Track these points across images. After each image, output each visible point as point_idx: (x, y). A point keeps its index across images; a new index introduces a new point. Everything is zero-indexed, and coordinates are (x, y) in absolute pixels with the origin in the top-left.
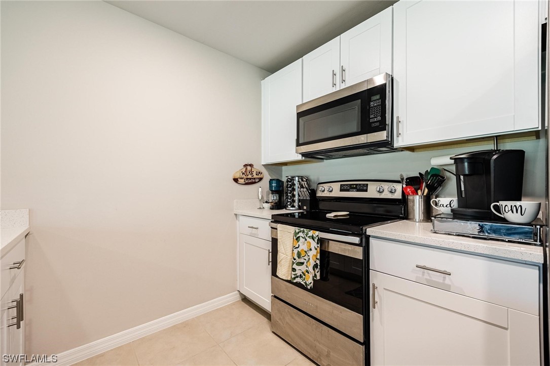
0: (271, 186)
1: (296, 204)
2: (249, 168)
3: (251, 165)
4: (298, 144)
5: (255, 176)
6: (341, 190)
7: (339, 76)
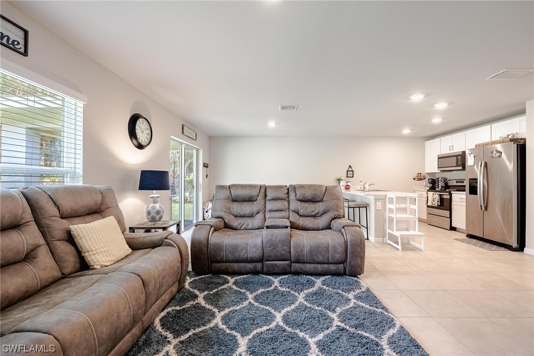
0: (429, 181)
1: (440, 187)
2: (420, 175)
3: (421, 174)
4: (438, 168)
5: (422, 177)
6: (456, 183)
7: (451, 147)
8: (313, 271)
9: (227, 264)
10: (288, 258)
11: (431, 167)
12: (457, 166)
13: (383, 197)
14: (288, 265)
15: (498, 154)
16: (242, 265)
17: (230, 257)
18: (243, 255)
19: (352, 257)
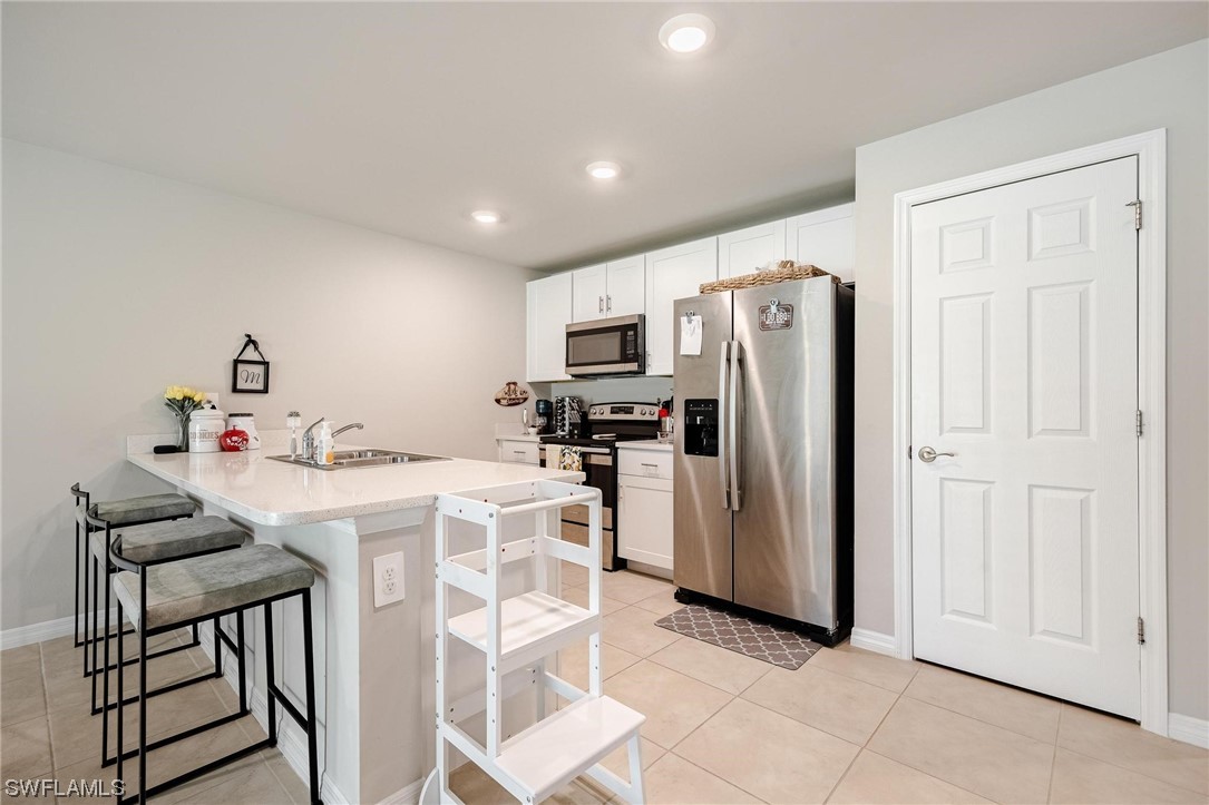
0: (538, 408)
1: (567, 428)
2: (512, 387)
3: (515, 384)
4: (568, 365)
5: (519, 396)
6: (612, 413)
7: (605, 303)
11: (546, 362)
12: (624, 359)
13: (417, 519)
15: (782, 318)
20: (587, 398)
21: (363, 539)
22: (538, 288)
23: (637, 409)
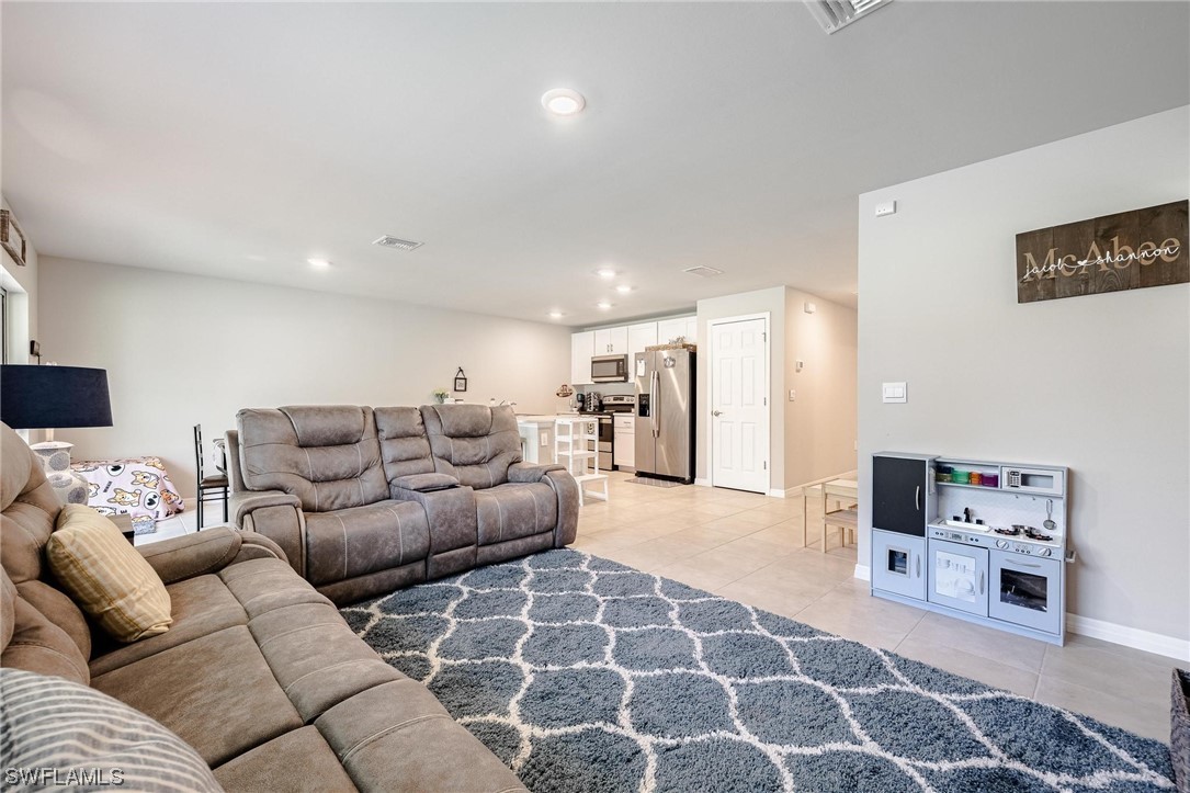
0: (577, 398)
1: (592, 407)
3: (566, 386)
4: (592, 377)
5: (568, 392)
6: (614, 400)
7: (610, 347)
8: (511, 553)
9: (350, 582)
10: (474, 539)
11: (582, 376)
12: (619, 375)
13: (550, 425)
14: (472, 552)
15: (671, 363)
16: (384, 575)
17: (360, 563)
18: (389, 552)
19: (564, 517)
20: (602, 393)
21: (539, 429)
22: (576, 337)
23: (626, 398)
